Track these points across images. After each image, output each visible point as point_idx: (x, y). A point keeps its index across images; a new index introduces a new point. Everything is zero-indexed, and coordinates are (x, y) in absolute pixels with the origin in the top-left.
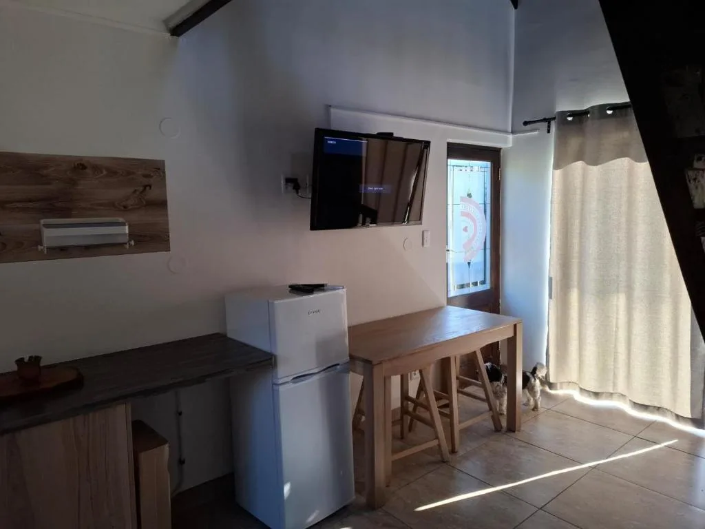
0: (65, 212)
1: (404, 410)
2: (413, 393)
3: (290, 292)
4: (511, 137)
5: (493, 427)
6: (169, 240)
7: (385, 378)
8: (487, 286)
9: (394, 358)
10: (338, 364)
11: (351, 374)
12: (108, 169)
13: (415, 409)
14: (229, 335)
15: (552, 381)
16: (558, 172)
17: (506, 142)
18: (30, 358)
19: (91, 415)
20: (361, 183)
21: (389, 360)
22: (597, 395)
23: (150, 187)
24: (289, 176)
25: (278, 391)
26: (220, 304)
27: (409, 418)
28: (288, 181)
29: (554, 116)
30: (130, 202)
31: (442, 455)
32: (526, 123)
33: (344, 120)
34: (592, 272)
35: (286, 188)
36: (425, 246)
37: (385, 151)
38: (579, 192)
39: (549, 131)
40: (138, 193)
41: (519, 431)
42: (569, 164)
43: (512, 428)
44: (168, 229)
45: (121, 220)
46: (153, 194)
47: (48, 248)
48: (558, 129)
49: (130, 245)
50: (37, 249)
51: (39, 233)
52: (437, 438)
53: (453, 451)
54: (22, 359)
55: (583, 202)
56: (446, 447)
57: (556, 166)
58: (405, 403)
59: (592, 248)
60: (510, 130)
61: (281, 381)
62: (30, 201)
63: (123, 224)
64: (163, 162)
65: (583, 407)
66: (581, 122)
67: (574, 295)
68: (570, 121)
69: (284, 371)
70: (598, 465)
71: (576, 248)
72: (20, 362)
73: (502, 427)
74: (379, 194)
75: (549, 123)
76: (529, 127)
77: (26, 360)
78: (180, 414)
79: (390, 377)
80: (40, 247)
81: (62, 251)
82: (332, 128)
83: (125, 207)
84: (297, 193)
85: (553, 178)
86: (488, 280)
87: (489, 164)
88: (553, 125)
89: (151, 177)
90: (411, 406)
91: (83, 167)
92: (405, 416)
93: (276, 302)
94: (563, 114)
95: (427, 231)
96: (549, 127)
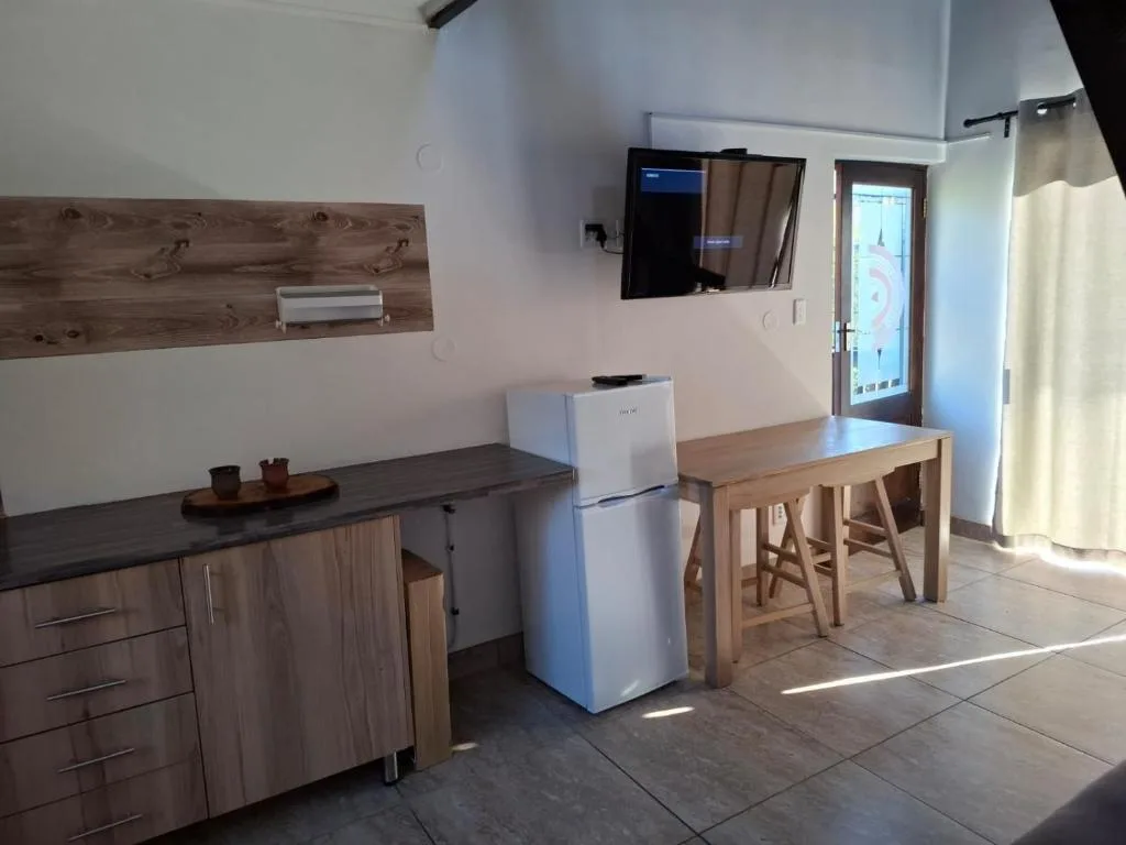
0: (306, 277)
1: (762, 565)
2: (776, 539)
3: (594, 386)
4: (943, 146)
5: (903, 597)
6: (431, 315)
7: (731, 512)
8: (903, 389)
9: (745, 481)
10: (662, 487)
11: (681, 503)
12: (354, 220)
13: (779, 562)
14: (513, 445)
15: (1005, 533)
16: (1022, 200)
17: (935, 155)
18: (275, 460)
19: (354, 528)
20: (700, 235)
21: (738, 482)
22: (1080, 553)
23: (407, 242)
24: (592, 222)
25: (580, 516)
26: (500, 404)
27: (771, 576)
28: (589, 228)
29: (1015, 110)
30: (382, 265)
31: (818, 628)
32: (968, 123)
33: (671, 134)
34: (1076, 362)
35: (587, 239)
36: (798, 323)
37: (739, 177)
38: (1056, 231)
39: (1007, 135)
40: (391, 251)
41: (943, 601)
42: (1039, 186)
43: (932, 596)
44: (430, 300)
45: (372, 288)
46: (411, 252)
47: (288, 325)
48: (1022, 129)
49: (385, 322)
50: (274, 327)
51: (275, 305)
52: (811, 601)
53: (837, 624)
54: (266, 462)
55: (1063, 248)
56: (826, 618)
57: (1018, 192)
58: (763, 552)
59: (1077, 321)
60: (942, 135)
61: (583, 503)
62: (264, 263)
63: (376, 293)
64: (421, 208)
65: (1056, 572)
66: (1061, 117)
67: (1045, 398)
68: (1044, 116)
69: (588, 490)
70: (1068, 649)
71: (1049, 324)
72: (264, 464)
73: (915, 596)
74: (728, 251)
75: (1008, 120)
76: (973, 128)
77: (271, 462)
78: (452, 548)
79: (738, 511)
80: (278, 323)
81: (303, 329)
82: (653, 148)
83: (377, 271)
84: (603, 246)
85: (1014, 209)
86: (905, 379)
87: (907, 191)
88: (1014, 122)
89: (408, 228)
90: (772, 556)
91: (325, 217)
92: (764, 573)
93: (576, 396)
94: (1032, 105)
95: (800, 300)
96: (1007, 127)
